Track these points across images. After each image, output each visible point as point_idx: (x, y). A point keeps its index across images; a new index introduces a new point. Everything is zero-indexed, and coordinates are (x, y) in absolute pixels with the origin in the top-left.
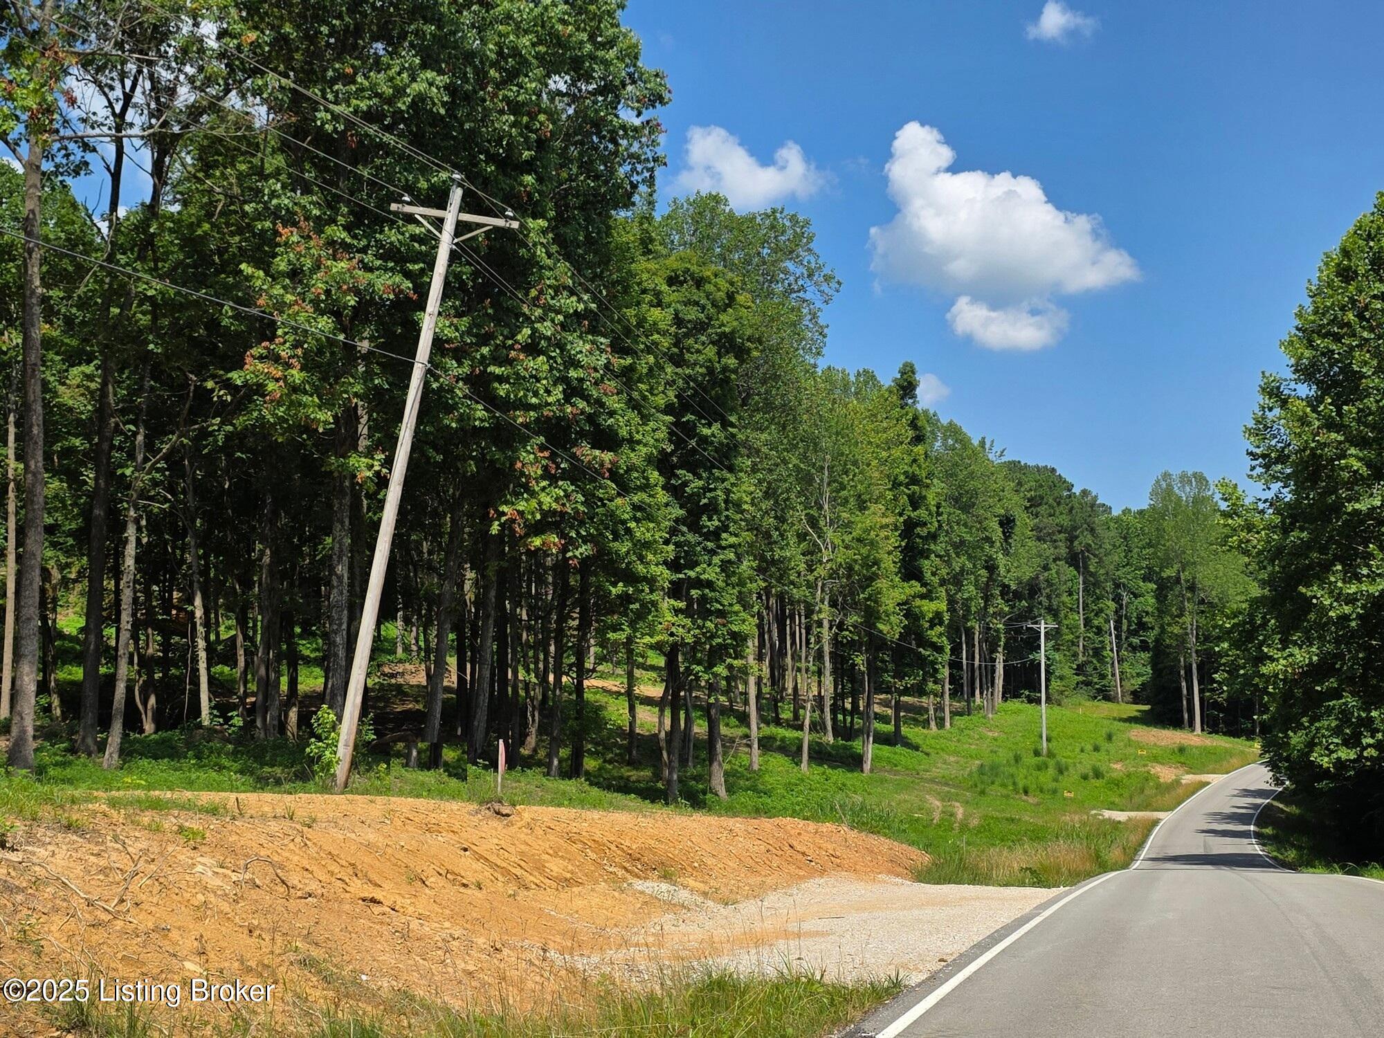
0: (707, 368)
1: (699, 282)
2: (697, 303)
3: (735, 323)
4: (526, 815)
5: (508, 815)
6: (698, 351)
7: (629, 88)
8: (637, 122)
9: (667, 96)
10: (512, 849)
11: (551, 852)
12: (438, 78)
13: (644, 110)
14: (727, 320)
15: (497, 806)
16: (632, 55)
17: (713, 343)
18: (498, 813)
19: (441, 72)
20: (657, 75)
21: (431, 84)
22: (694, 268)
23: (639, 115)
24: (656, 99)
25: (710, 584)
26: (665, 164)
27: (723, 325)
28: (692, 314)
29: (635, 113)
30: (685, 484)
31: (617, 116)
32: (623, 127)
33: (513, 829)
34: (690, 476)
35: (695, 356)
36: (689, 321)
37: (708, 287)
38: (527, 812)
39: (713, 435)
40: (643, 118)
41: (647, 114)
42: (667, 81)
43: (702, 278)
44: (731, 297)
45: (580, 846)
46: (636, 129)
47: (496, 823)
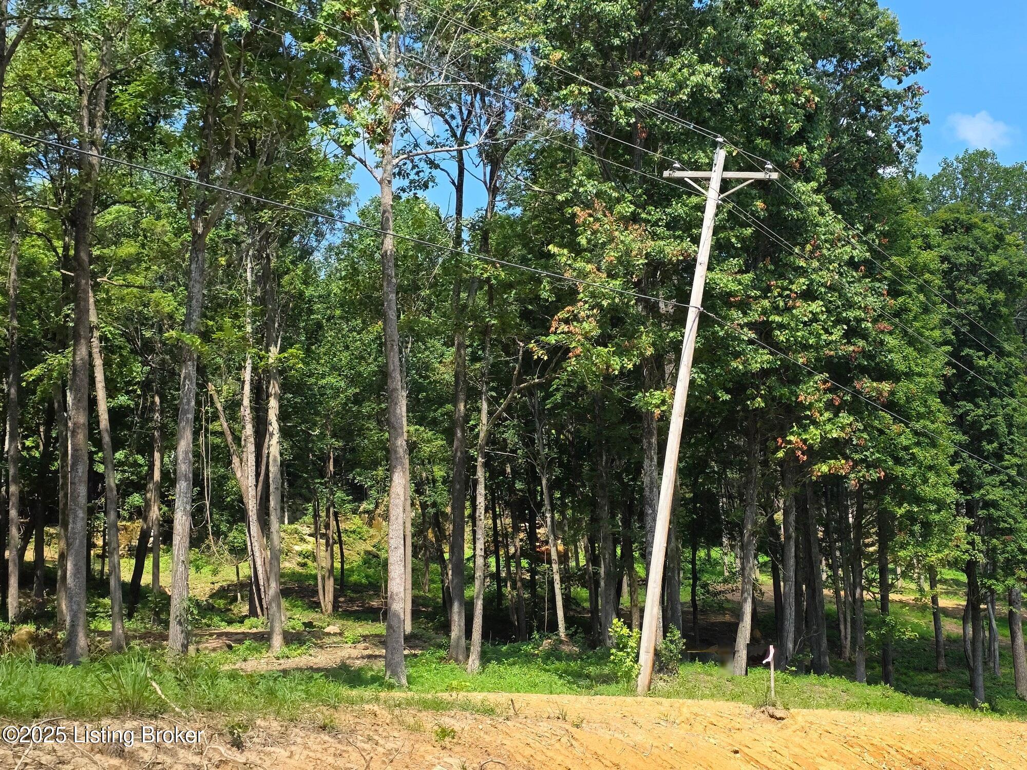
0: (979, 305)
1: (969, 228)
2: (967, 248)
3: (1005, 262)
4: (800, 719)
5: (781, 719)
6: (969, 291)
7: (890, 61)
8: (900, 89)
9: (925, 61)
10: (785, 752)
11: (825, 755)
12: (713, 70)
13: (904, 78)
14: (997, 261)
15: (771, 710)
16: (890, 30)
17: (985, 282)
18: (772, 716)
19: (716, 65)
20: (915, 45)
21: (708, 75)
22: (963, 217)
23: (900, 82)
24: (917, 66)
25: (994, 504)
26: (928, 122)
27: (993, 265)
28: (964, 258)
29: (896, 80)
30: (966, 413)
31: (880, 86)
32: (886, 95)
33: (789, 732)
34: (970, 406)
35: (967, 296)
36: (961, 264)
37: (977, 232)
38: (801, 715)
39: (990, 366)
40: (905, 85)
41: (908, 81)
42: (924, 48)
43: (971, 225)
44: (1000, 238)
45: (858, 750)
46: (898, 96)
47: (772, 726)
